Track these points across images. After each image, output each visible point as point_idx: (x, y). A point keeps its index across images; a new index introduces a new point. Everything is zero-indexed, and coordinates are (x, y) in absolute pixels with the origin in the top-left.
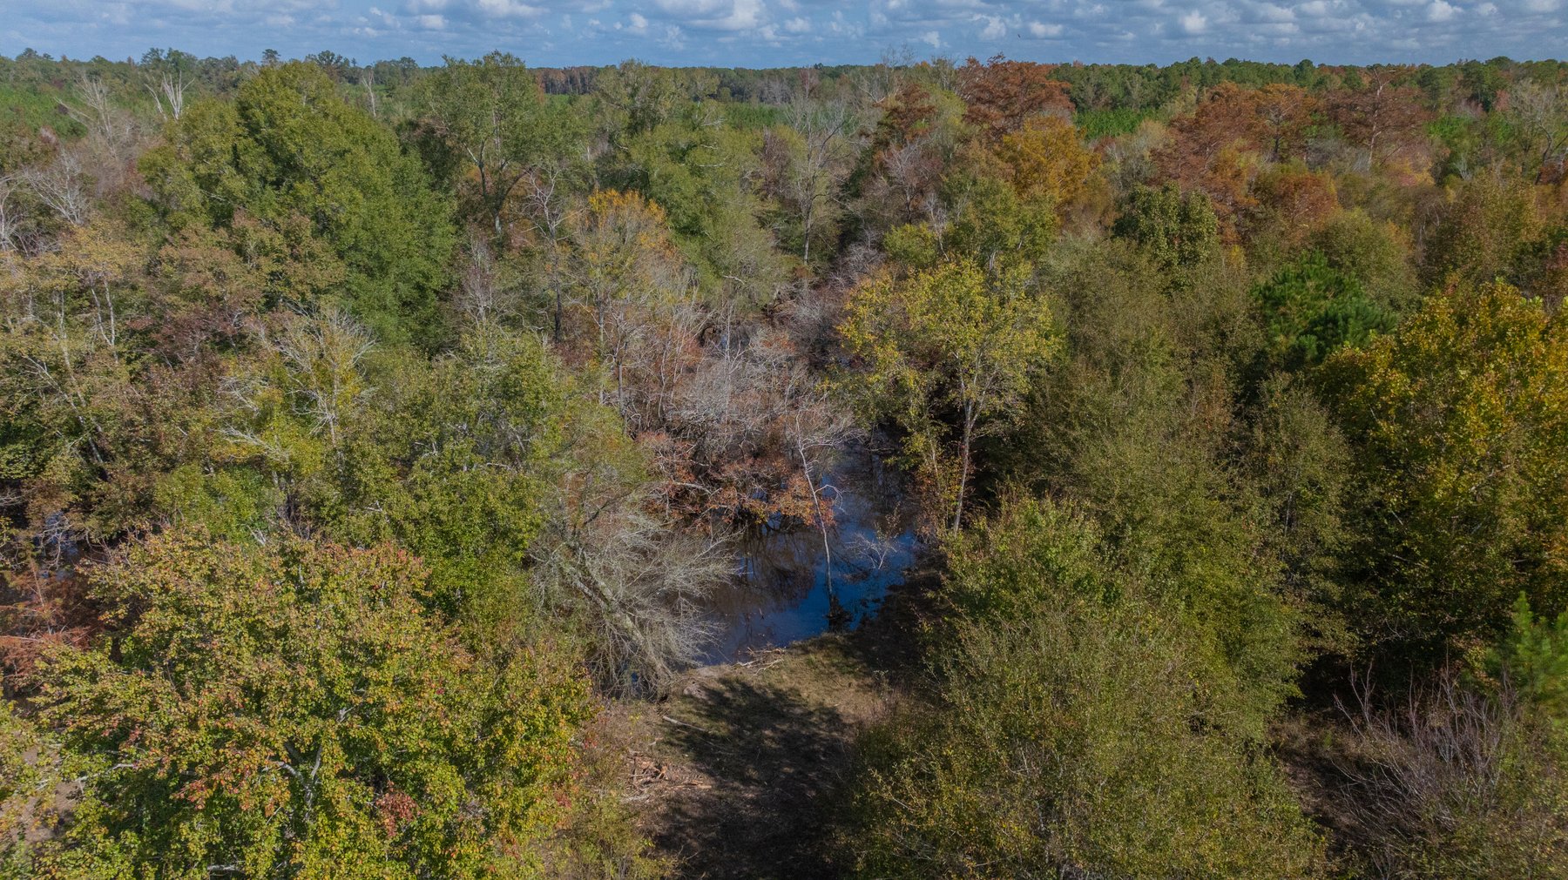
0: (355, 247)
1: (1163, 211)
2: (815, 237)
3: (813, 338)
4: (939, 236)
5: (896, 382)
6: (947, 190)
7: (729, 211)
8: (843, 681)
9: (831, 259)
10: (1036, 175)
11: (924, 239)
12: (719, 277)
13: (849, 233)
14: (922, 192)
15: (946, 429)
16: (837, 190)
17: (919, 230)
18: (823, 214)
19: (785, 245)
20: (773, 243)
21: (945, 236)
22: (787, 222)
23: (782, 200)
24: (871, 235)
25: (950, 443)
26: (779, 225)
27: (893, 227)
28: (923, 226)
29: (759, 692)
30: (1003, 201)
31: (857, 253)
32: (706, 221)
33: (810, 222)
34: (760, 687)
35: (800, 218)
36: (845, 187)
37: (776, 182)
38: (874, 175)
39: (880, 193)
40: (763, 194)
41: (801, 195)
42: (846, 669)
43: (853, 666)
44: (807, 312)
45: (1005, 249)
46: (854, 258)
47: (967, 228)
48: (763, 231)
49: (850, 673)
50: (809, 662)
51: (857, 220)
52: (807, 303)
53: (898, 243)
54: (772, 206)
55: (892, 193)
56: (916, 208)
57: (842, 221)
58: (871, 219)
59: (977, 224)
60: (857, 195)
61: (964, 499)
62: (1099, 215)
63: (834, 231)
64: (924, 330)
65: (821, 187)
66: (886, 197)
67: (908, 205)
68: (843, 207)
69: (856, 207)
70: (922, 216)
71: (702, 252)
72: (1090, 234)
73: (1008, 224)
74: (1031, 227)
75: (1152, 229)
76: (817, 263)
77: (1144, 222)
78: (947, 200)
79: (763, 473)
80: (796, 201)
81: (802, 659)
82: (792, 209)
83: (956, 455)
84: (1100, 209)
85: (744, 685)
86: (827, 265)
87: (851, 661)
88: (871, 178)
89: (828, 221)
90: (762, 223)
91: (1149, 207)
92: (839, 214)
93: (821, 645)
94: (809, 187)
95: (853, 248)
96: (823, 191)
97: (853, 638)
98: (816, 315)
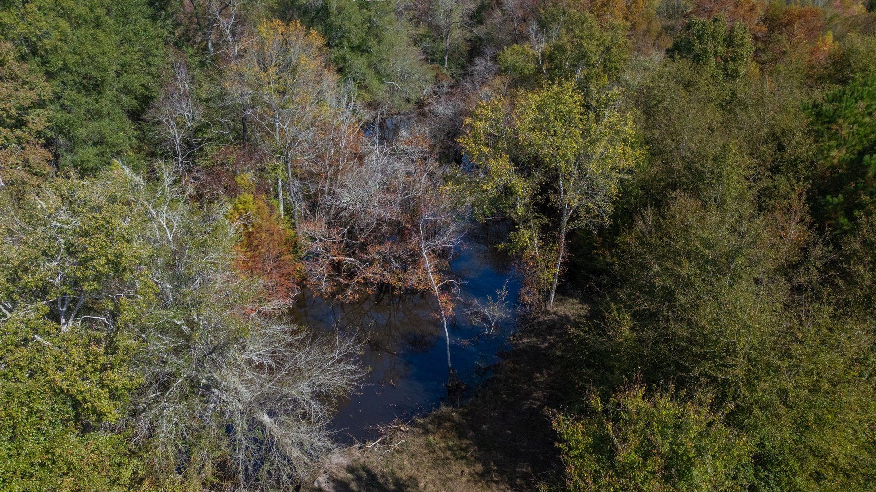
0: (65, 68)
1: (713, 37)
2: (451, 52)
3: (447, 129)
4: (538, 53)
5: (506, 187)
6: (544, 19)
7: (388, 35)
8: (457, 467)
9: (463, 67)
10: (606, 9)
11: (528, 55)
12: (382, 82)
13: (475, 49)
14: (525, 21)
15: (545, 220)
16: (467, 19)
17: (524, 48)
18: (457, 36)
19: (431, 58)
20: (422, 57)
21: (543, 54)
22: (433, 41)
23: (430, 26)
24: (489, 51)
25: (548, 233)
26: (428, 42)
27: (505, 47)
28: (526, 45)
29: (381, 481)
30: (590, 29)
31: (480, 64)
32: (372, 42)
33: (448, 41)
34: (383, 477)
35: (442, 39)
36: (473, 16)
37: (426, 13)
38: (492, 9)
39: (496, 21)
40: (416, 21)
41: (443, 22)
42: (460, 453)
43: (465, 450)
44: (443, 109)
45: (588, 65)
46: (478, 68)
47: (561, 49)
48: (415, 48)
49: (463, 458)
50: (428, 445)
51: (480, 39)
52: (443, 103)
53: (509, 60)
54: (422, 30)
55: (505, 21)
56: (520, 32)
57: (470, 41)
58: (490, 40)
59: (568, 46)
60: (481, 22)
61: (559, 277)
62: (654, 38)
63: (465, 48)
64: (531, 144)
65: (457, 16)
66: (501, 24)
67: (515, 29)
68: (471, 31)
69: (480, 31)
70: (525, 38)
71: (370, 66)
72: (658, 57)
73: (591, 47)
74: (608, 49)
75: (705, 52)
76: (454, 70)
77: (698, 46)
78: (544, 26)
79: (400, 253)
80: (439, 27)
81: (421, 441)
82: (437, 32)
83: (554, 243)
84: (655, 34)
85: (368, 472)
86: (460, 71)
87: (466, 442)
88: (490, 10)
89: (460, 41)
90: (416, 43)
91: (703, 35)
92: (469, 35)
93: (439, 422)
94: (448, 16)
95: (477, 60)
96: (458, 19)
97: (467, 414)
98: (449, 112)
